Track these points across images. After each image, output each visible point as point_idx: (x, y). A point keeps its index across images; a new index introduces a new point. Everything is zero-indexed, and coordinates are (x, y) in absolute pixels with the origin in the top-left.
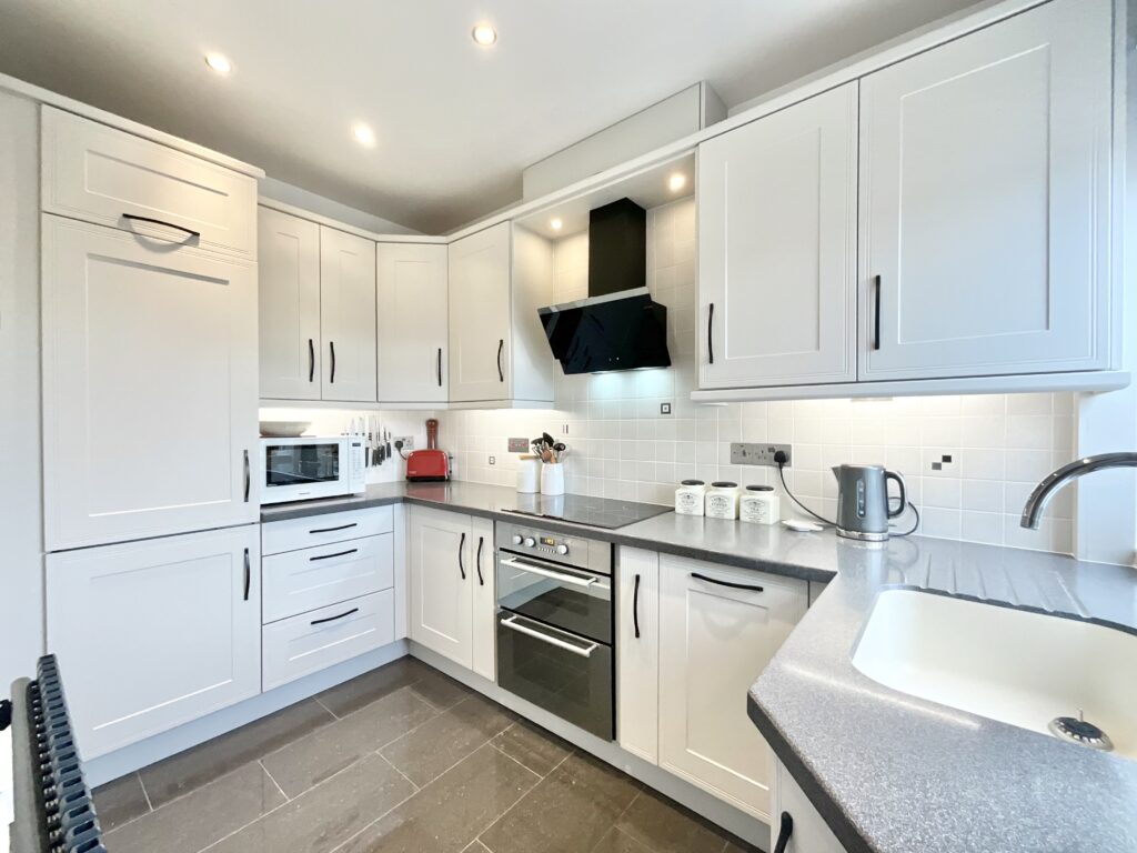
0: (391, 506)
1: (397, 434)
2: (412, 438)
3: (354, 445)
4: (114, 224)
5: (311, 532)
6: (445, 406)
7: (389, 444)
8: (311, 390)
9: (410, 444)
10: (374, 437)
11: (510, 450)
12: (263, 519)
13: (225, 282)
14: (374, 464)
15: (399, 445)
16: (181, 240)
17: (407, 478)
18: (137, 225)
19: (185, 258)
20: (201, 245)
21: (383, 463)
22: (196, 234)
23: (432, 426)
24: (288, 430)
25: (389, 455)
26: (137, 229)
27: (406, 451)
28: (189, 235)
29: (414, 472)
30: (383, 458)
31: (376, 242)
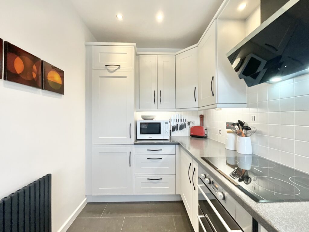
0: (174, 146)
1: (188, 120)
2: (194, 121)
3: (166, 123)
4: (104, 68)
5: (148, 150)
6: (197, 109)
7: (185, 123)
8: (154, 106)
9: (193, 123)
10: (180, 121)
11: (227, 128)
12: (135, 144)
13: (126, 77)
14: (180, 130)
15: (189, 124)
16: (116, 68)
17: (190, 135)
18: (108, 67)
19: (118, 73)
20: (121, 68)
21: (183, 129)
22: (120, 66)
23: (202, 117)
24: (148, 118)
25: (185, 127)
26: (108, 68)
27: (191, 125)
28: (118, 66)
29: (192, 134)
30: (183, 128)
31: (175, 55)
